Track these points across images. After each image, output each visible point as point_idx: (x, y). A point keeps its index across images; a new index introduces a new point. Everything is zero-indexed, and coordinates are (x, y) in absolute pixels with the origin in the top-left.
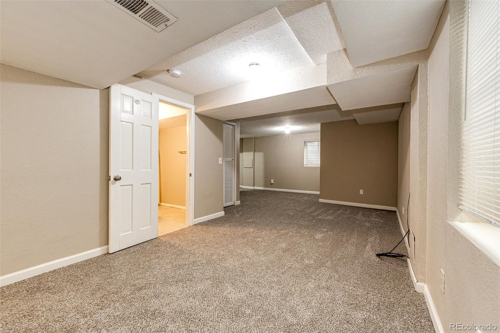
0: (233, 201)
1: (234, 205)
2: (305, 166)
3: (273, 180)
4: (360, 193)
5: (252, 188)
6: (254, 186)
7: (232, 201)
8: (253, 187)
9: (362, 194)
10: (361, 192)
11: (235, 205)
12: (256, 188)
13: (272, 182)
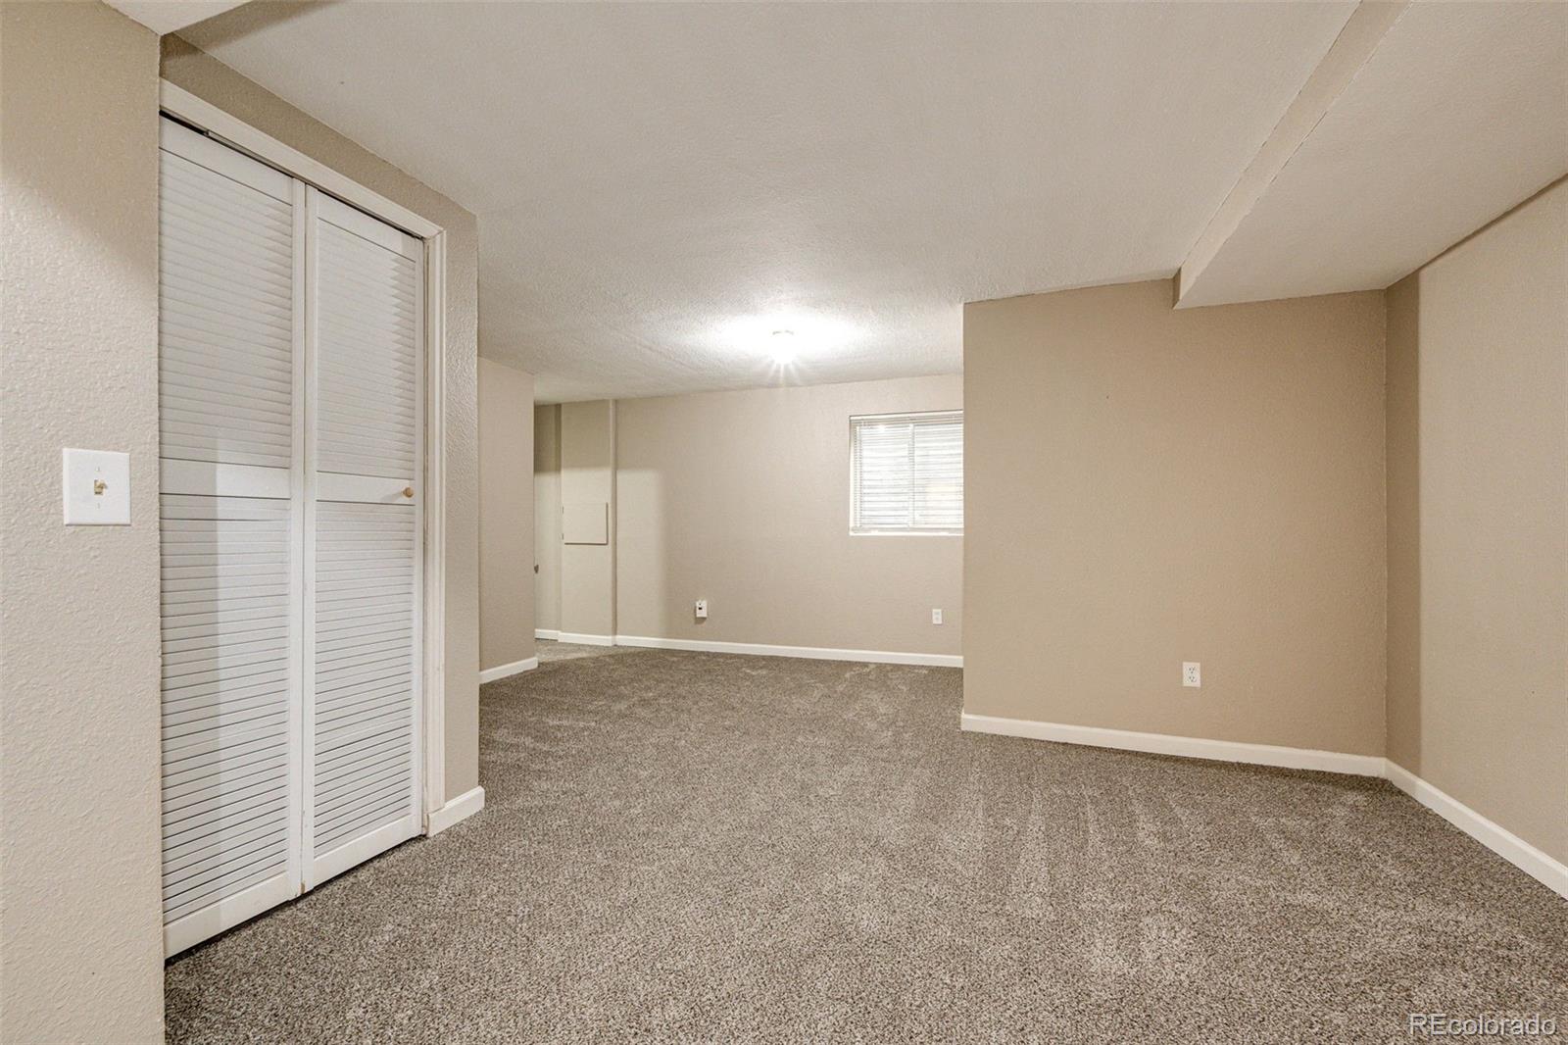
0: (415, 809)
1: (422, 837)
2: (851, 534)
3: (704, 604)
4: (1187, 683)
5: (605, 640)
6: (615, 633)
7: (401, 806)
8: (610, 637)
9: (1198, 684)
10: (1192, 675)
11: (431, 835)
12: (625, 640)
13: (700, 614)
